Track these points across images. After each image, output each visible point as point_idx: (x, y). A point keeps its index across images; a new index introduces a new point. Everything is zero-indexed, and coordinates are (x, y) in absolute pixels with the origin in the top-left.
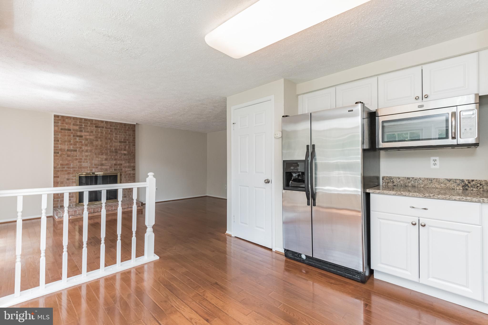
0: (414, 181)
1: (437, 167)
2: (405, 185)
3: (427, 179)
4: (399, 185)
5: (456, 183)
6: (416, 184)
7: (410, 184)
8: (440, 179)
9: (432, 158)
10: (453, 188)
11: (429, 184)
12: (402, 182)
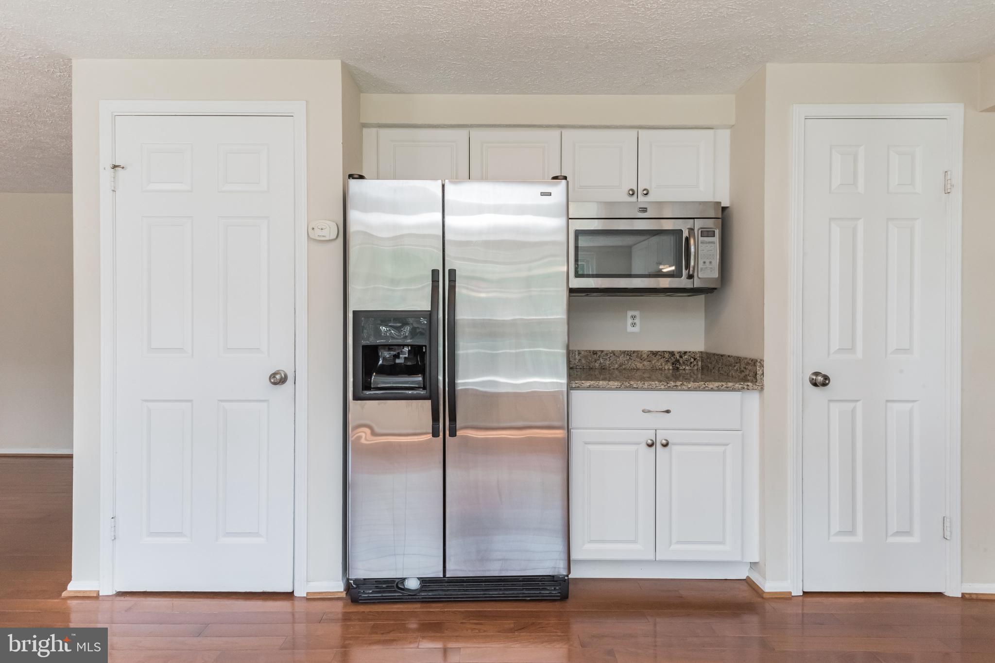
0: (604, 357)
1: (636, 329)
2: (590, 367)
3: (624, 352)
4: (579, 367)
5: (664, 357)
6: (608, 362)
7: (598, 363)
8: (642, 351)
9: (630, 313)
10: (660, 367)
11: (626, 362)
12: (583, 361)
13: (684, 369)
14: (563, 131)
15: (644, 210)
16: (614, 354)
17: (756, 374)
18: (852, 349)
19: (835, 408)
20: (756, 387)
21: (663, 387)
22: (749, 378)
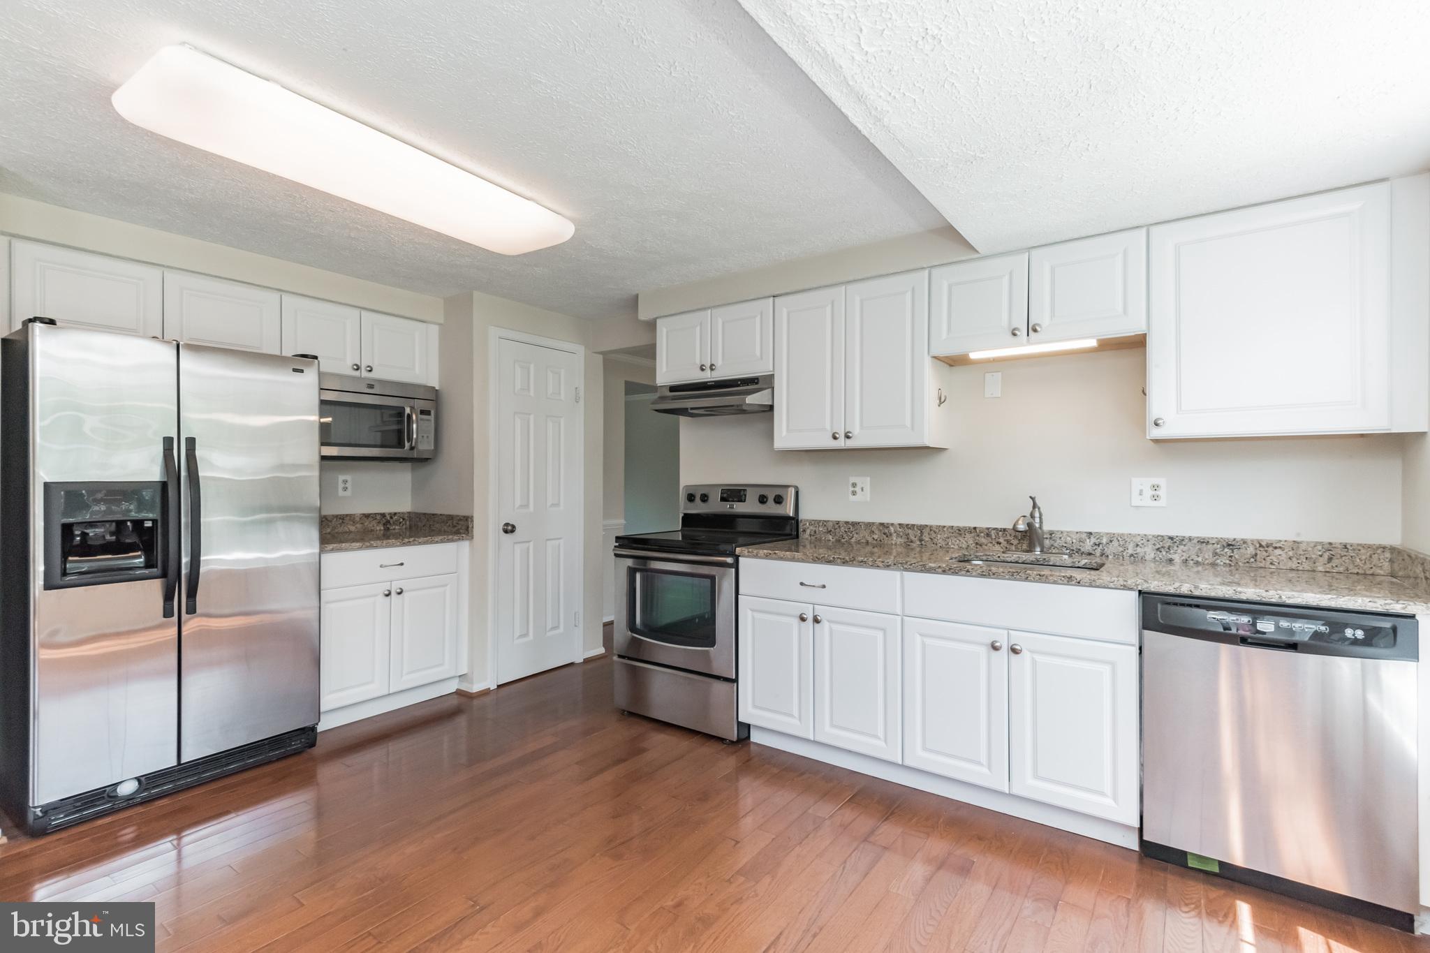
1: (348, 493)
5: (375, 519)
8: (354, 514)
9: (342, 478)
10: (372, 528)
13: (394, 529)
14: (283, 296)
15: (371, 386)
16: (326, 519)
17: (468, 527)
18: (527, 506)
19: (518, 548)
20: (468, 537)
21: (398, 543)
22: (461, 531)
